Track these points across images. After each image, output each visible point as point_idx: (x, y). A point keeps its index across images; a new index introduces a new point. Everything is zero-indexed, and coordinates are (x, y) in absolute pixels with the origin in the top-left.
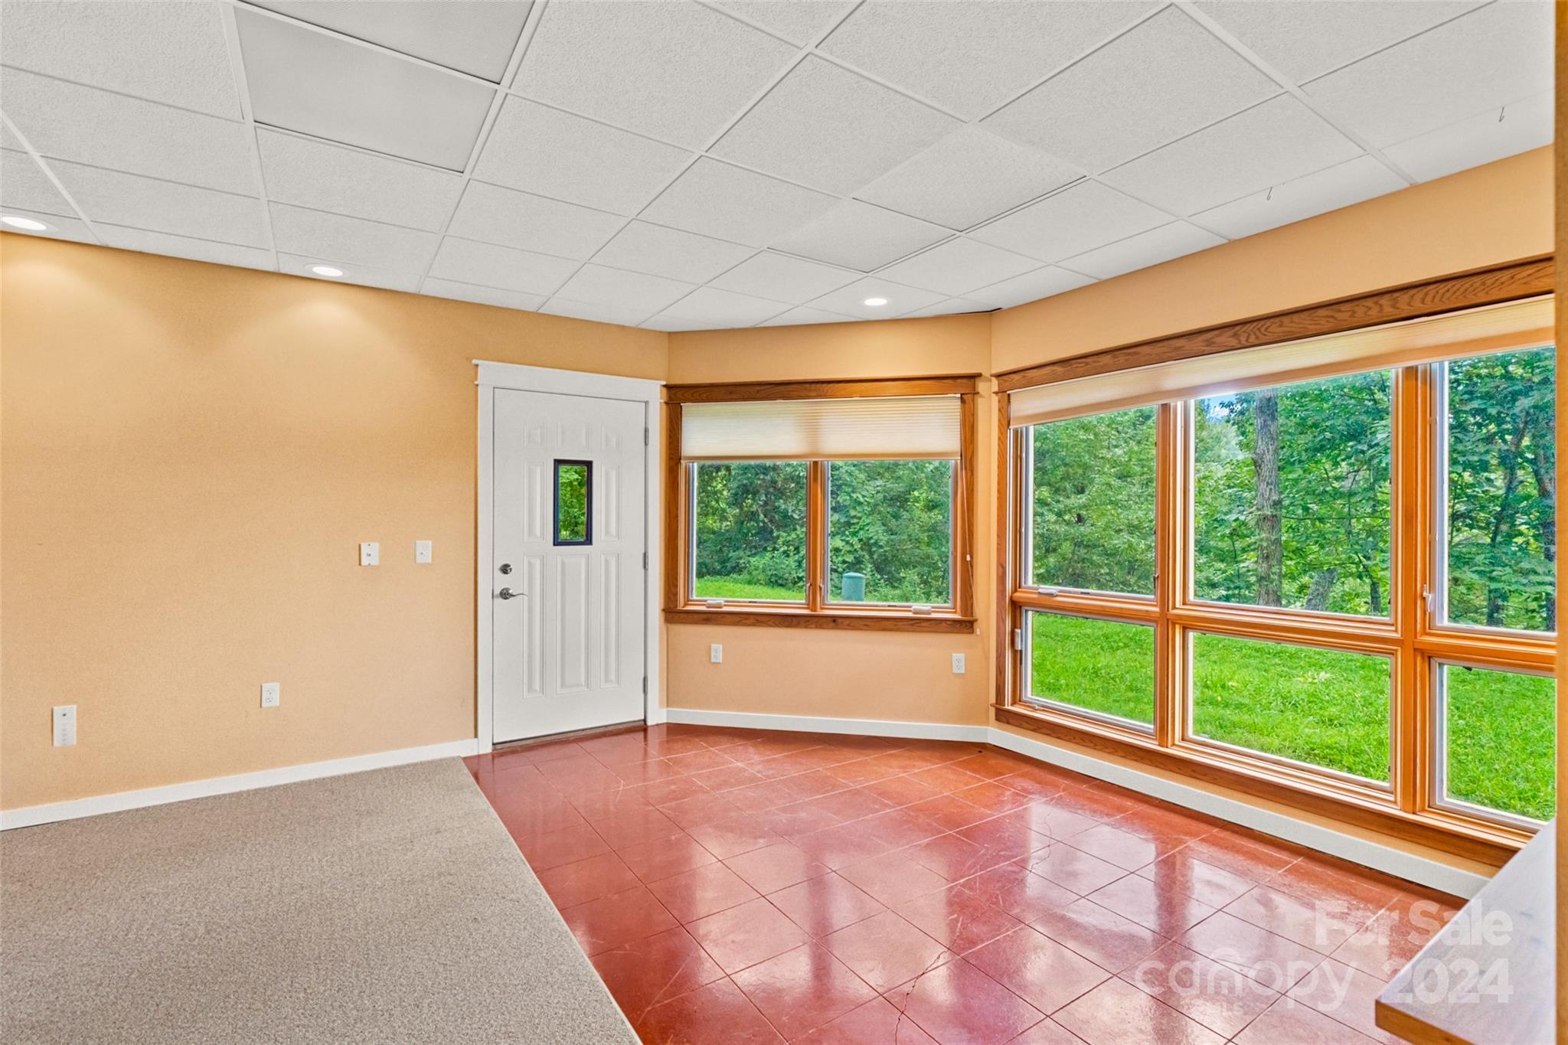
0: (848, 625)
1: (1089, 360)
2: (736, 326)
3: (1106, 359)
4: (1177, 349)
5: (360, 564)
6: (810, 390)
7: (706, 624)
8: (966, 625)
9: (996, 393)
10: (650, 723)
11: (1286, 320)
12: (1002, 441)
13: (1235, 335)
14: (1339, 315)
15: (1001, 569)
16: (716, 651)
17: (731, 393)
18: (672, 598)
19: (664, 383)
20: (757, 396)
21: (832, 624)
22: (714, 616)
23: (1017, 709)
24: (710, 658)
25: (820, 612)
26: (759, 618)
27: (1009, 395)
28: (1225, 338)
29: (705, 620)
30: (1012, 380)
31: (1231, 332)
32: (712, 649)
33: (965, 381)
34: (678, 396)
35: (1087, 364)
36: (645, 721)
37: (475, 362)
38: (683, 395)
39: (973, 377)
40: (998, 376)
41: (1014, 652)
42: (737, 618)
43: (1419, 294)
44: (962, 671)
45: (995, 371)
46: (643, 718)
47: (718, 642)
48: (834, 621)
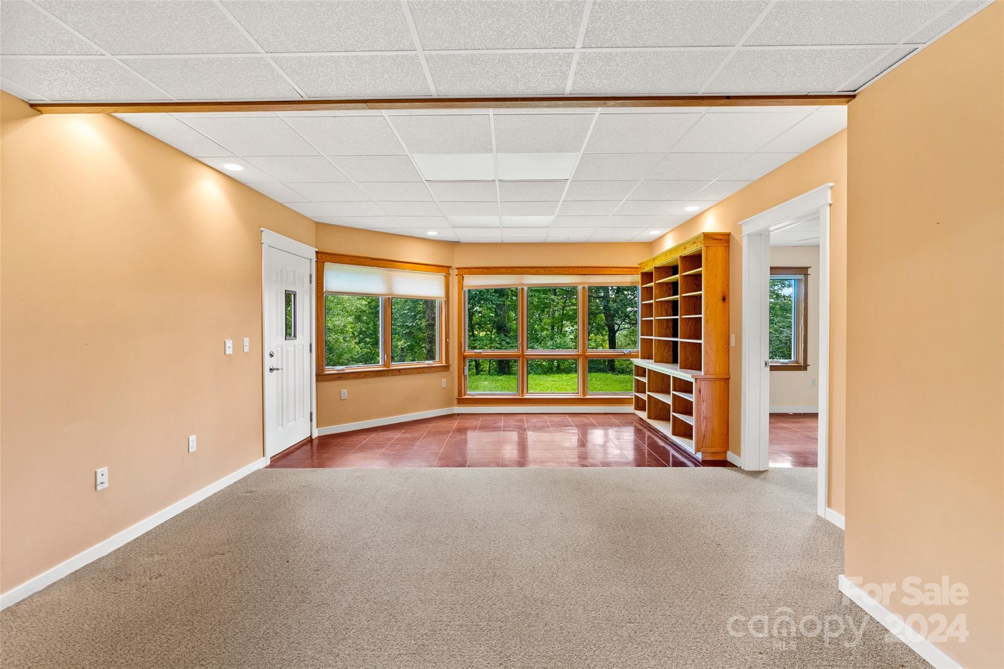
0: (405, 373)
1: (497, 269)
2: (354, 226)
3: (504, 270)
4: (528, 271)
5: (225, 354)
6: (389, 264)
7: (340, 380)
8: (446, 368)
9: (457, 275)
10: (314, 437)
11: (558, 269)
12: (459, 294)
13: (545, 270)
14: (570, 271)
15: (460, 344)
16: (344, 393)
17: (351, 260)
18: (320, 367)
19: (317, 250)
20: (364, 264)
21: (398, 373)
22: (344, 375)
23: (466, 397)
24: (341, 398)
25: (391, 368)
26: (366, 374)
27: (463, 277)
28: (542, 271)
29: (339, 378)
30: (464, 271)
31: (543, 269)
32: (342, 393)
33: (446, 268)
34: (323, 258)
35: (496, 270)
36: (311, 436)
37: (261, 229)
38: (325, 258)
39: (449, 267)
40: (457, 268)
41: (464, 376)
42: (356, 375)
43: (584, 269)
44: (445, 386)
45: (457, 266)
46: (310, 435)
47: (345, 389)
48: (399, 371)
